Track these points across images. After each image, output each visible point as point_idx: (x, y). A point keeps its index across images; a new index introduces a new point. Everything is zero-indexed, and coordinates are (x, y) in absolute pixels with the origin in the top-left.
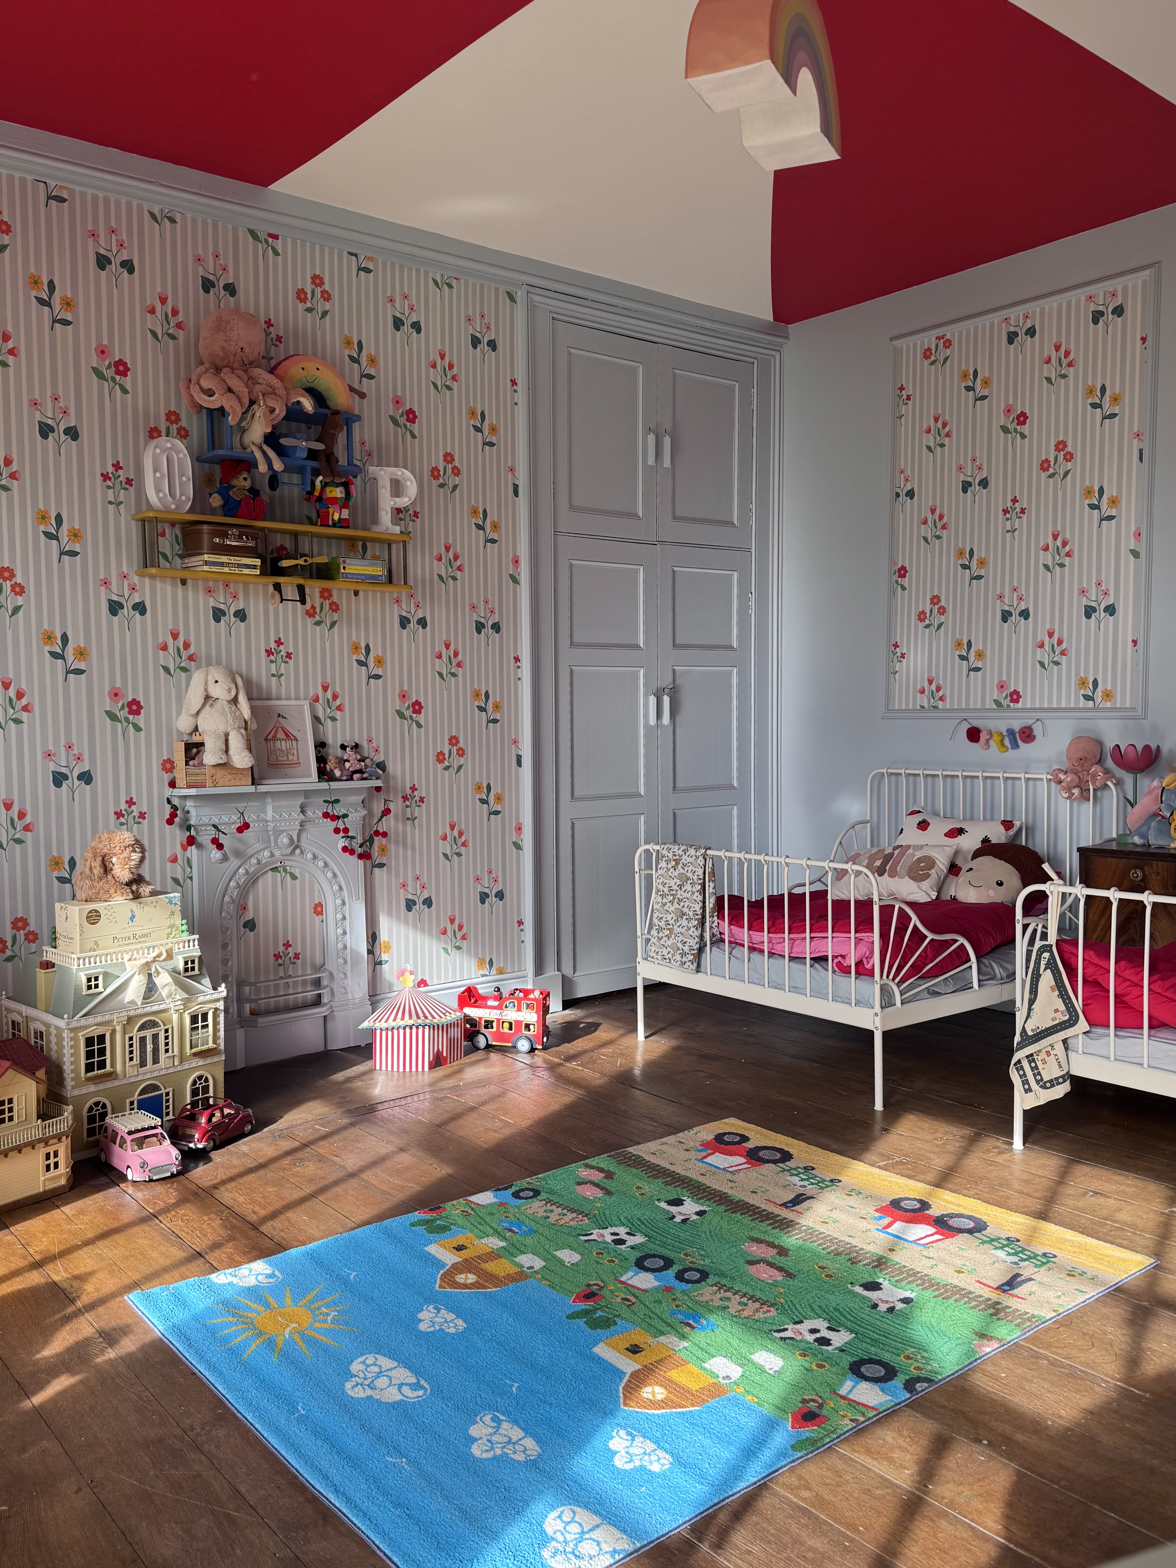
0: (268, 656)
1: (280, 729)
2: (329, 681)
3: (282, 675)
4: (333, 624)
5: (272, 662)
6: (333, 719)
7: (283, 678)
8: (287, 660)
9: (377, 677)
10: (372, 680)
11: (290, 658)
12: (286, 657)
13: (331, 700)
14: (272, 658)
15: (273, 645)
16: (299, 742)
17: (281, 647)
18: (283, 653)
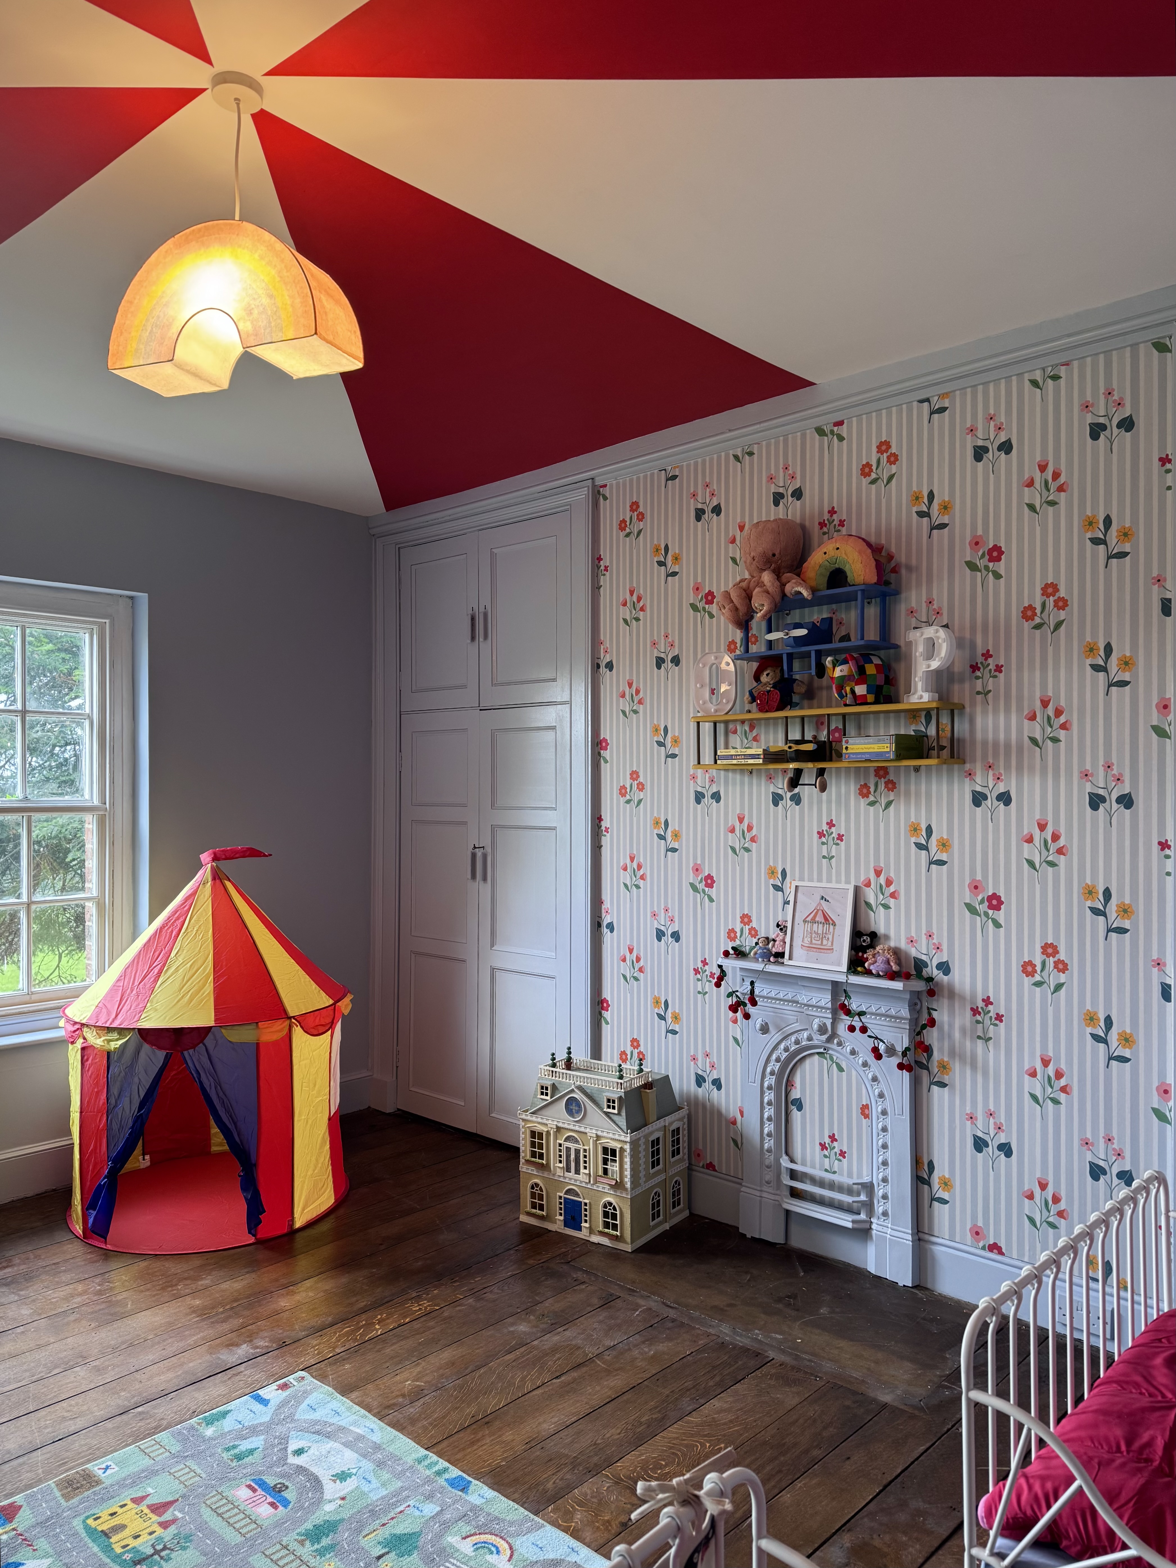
0: (820, 838)
1: (820, 912)
2: (882, 865)
3: (833, 857)
4: (889, 804)
5: (823, 843)
6: (886, 907)
7: (833, 860)
8: (839, 842)
9: (941, 863)
10: (933, 867)
11: (842, 840)
12: (838, 839)
13: (884, 886)
14: (824, 839)
15: (825, 827)
16: (837, 927)
17: (833, 829)
18: (835, 835)
